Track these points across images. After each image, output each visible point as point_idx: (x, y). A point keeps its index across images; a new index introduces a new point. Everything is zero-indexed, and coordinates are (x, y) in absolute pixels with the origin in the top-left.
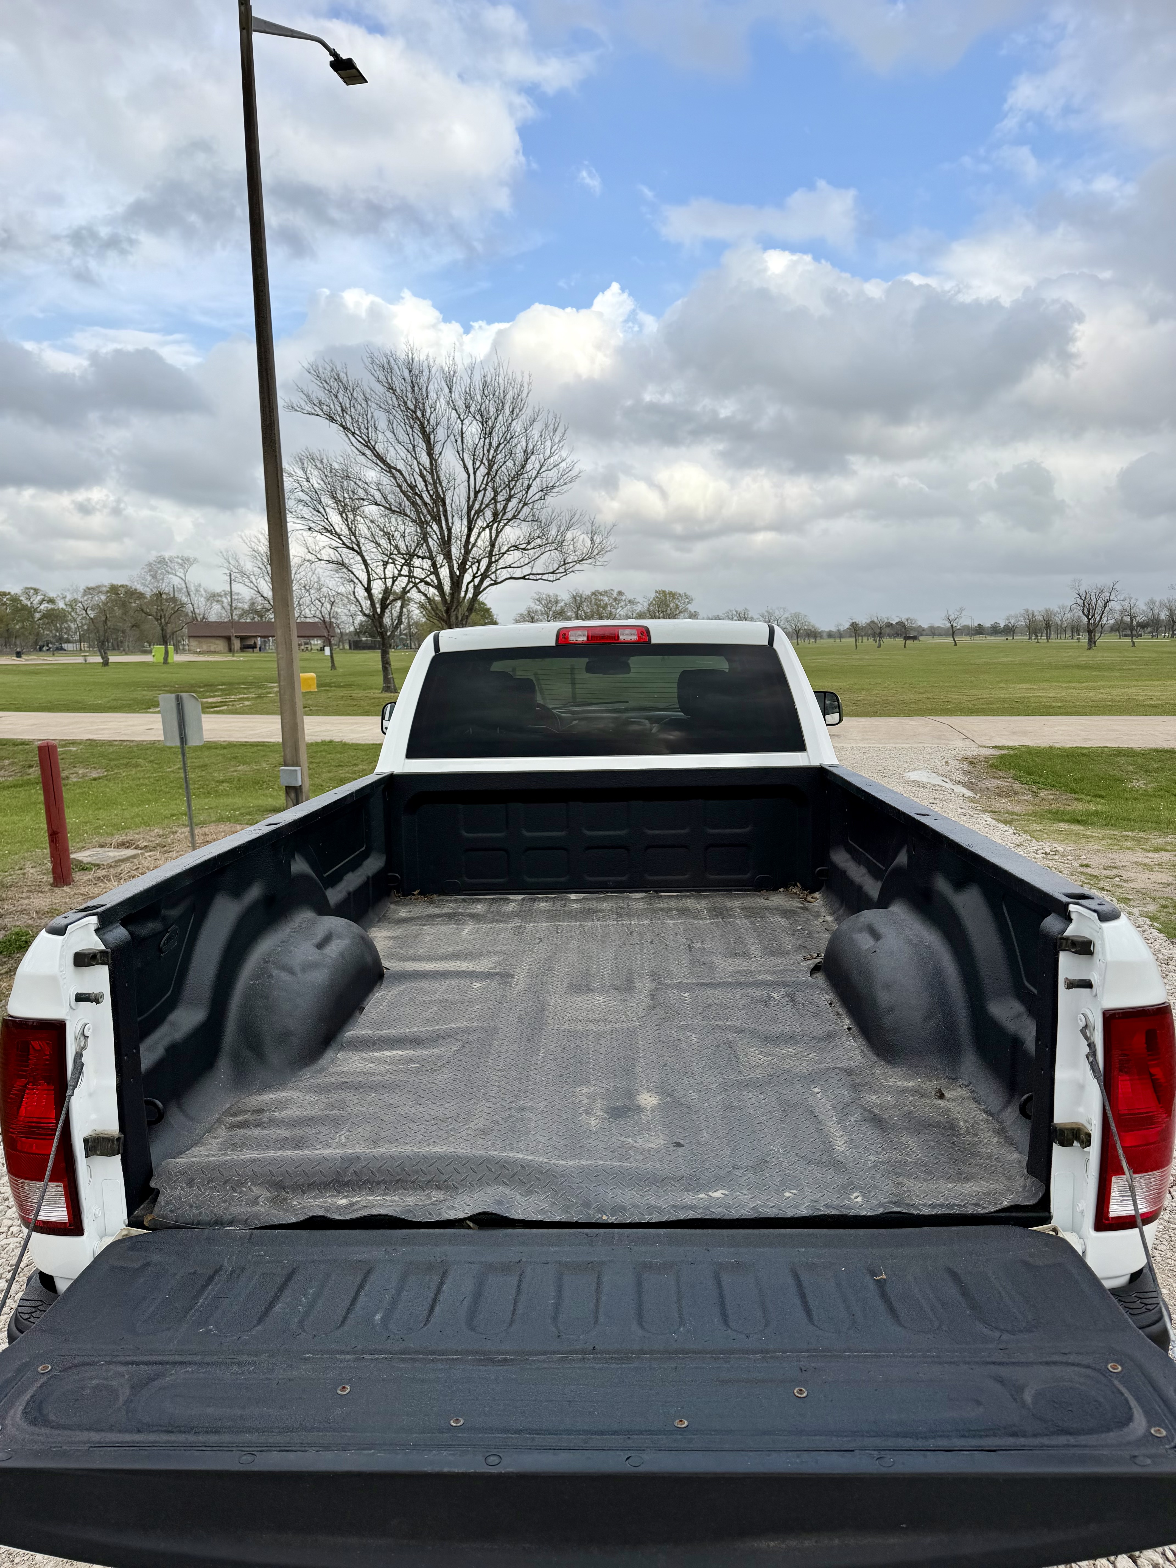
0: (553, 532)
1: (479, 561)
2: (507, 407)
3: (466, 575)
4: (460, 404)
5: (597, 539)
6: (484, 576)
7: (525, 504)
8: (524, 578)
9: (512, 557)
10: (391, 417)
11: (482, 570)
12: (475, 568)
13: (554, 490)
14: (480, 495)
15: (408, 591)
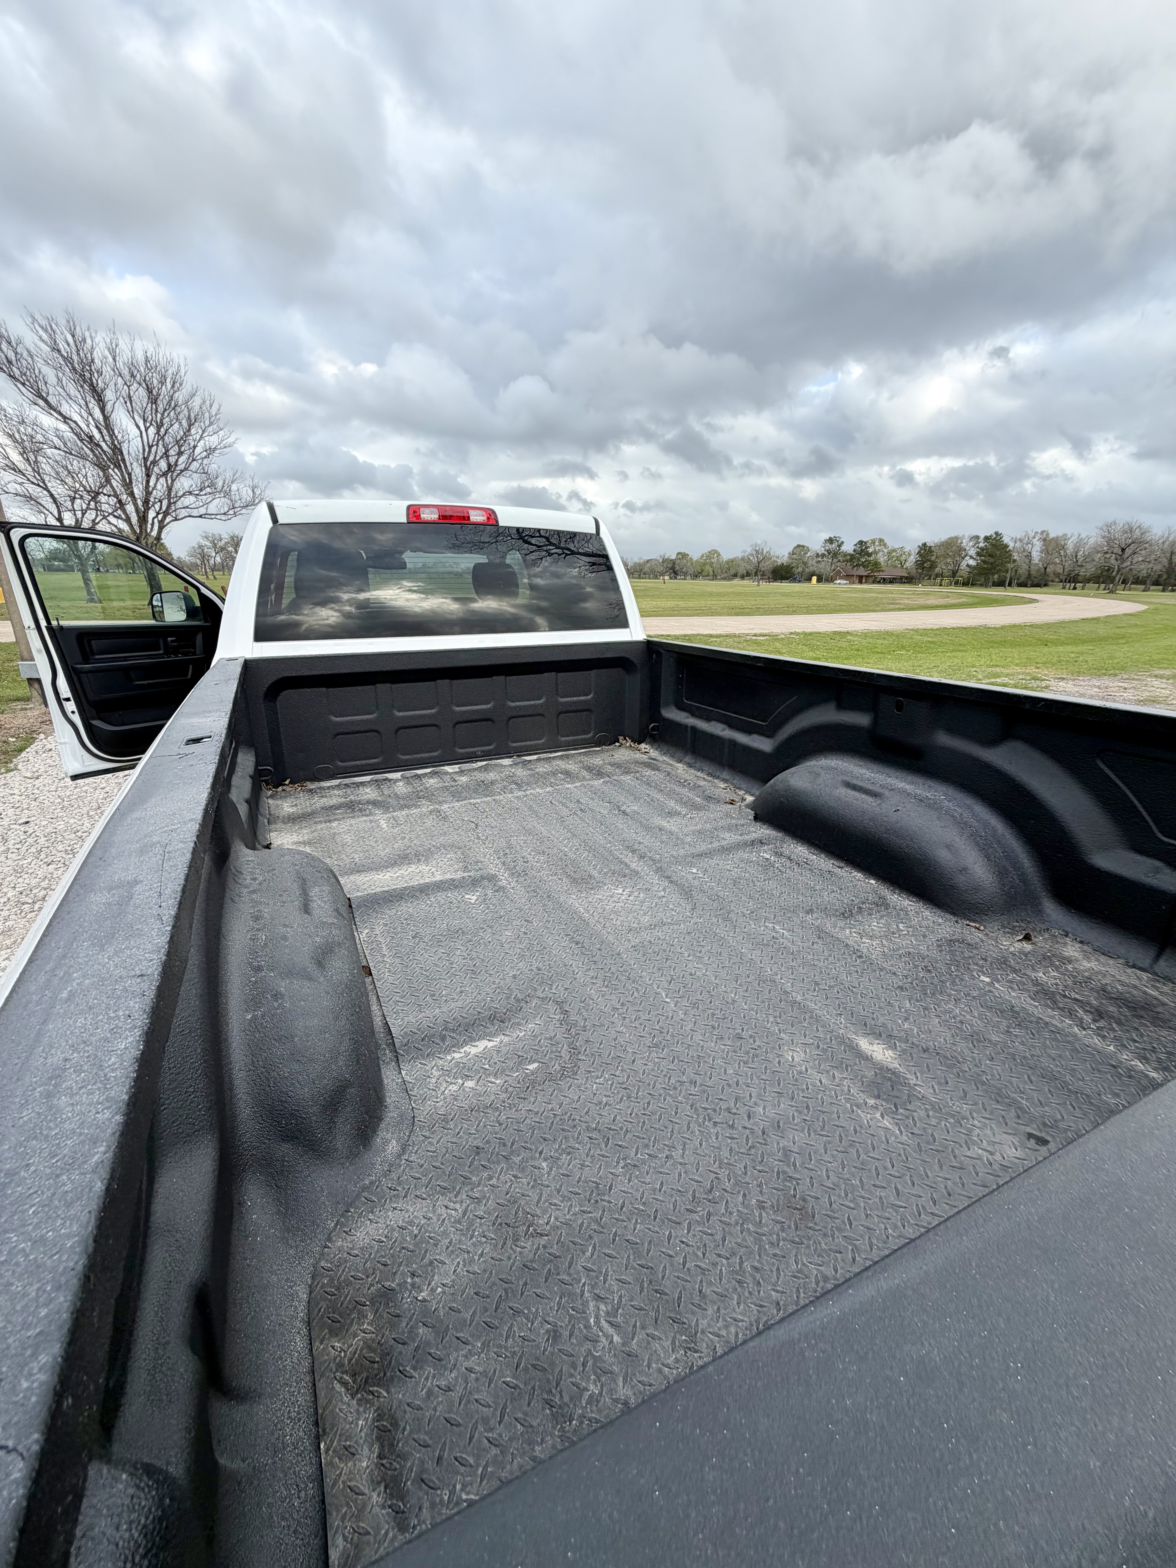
0: (220, 484)
1: (161, 501)
2: (168, 380)
3: (150, 511)
4: (125, 372)
5: (258, 492)
6: (166, 514)
7: (194, 460)
8: (200, 516)
9: (189, 500)
10: (60, 375)
11: (164, 508)
12: (157, 506)
13: (217, 452)
14: (154, 449)
15: (98, 523)
